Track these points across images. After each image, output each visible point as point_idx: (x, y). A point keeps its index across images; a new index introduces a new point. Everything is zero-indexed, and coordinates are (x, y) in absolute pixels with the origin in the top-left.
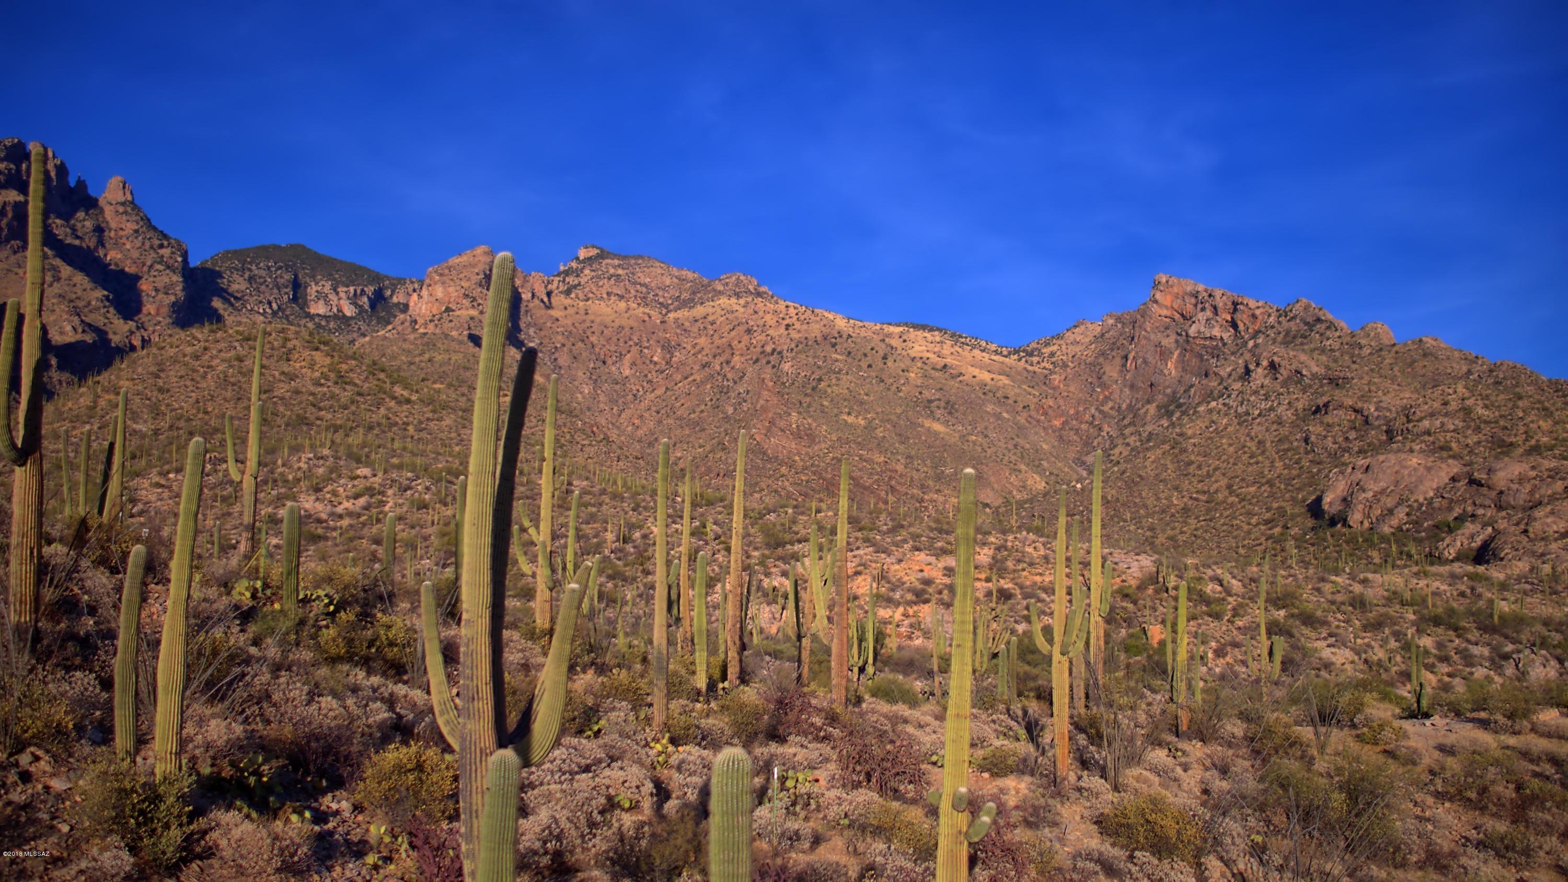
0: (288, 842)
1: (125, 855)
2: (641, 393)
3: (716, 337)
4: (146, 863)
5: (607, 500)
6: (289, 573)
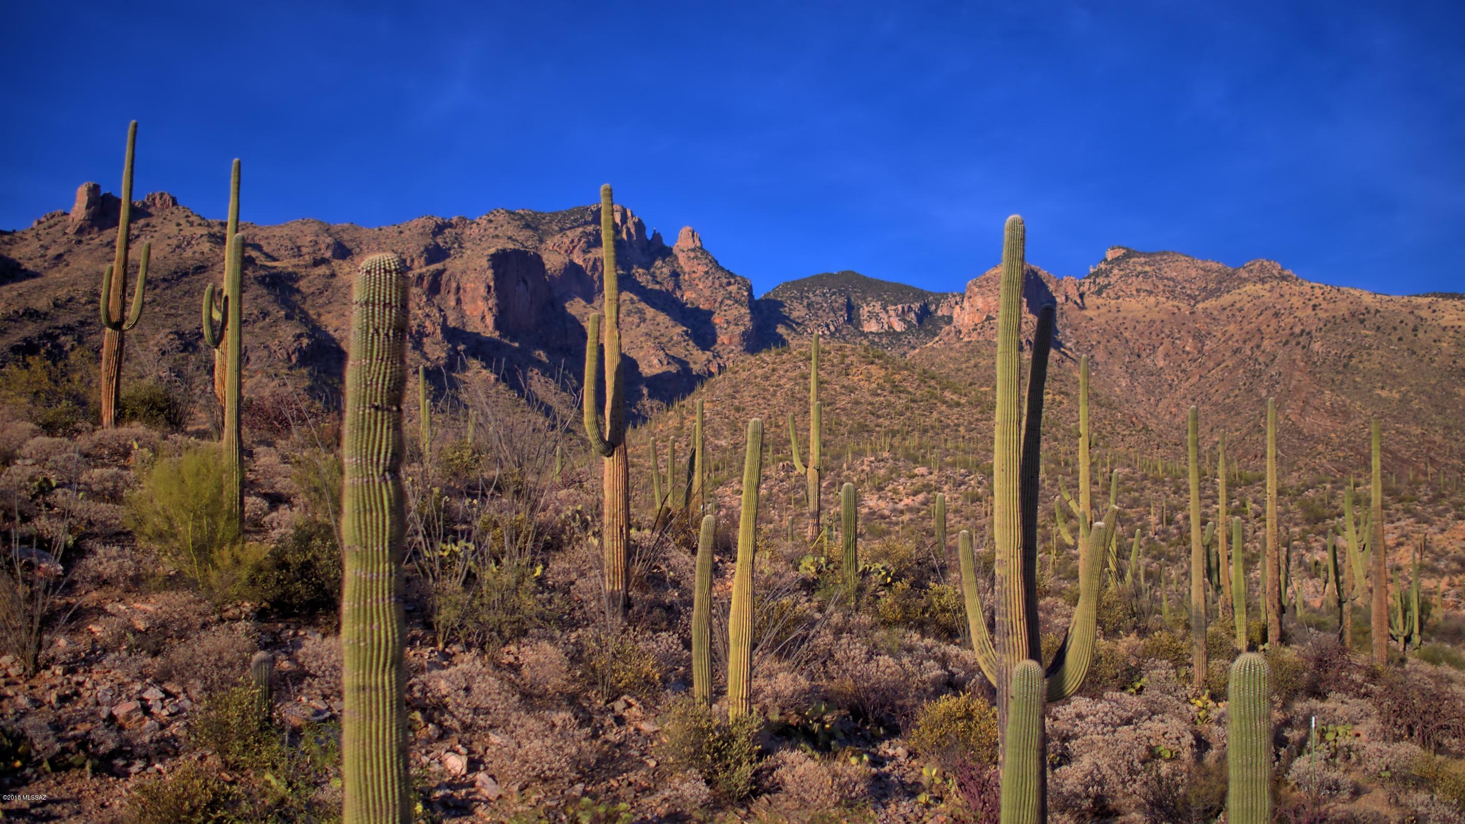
0: (846, 779)
1: (702, 785)
2: (1176, 382)
3: (1245, 323)
4: (721, 795)
5: (1149, 485)
6: (848, 547)
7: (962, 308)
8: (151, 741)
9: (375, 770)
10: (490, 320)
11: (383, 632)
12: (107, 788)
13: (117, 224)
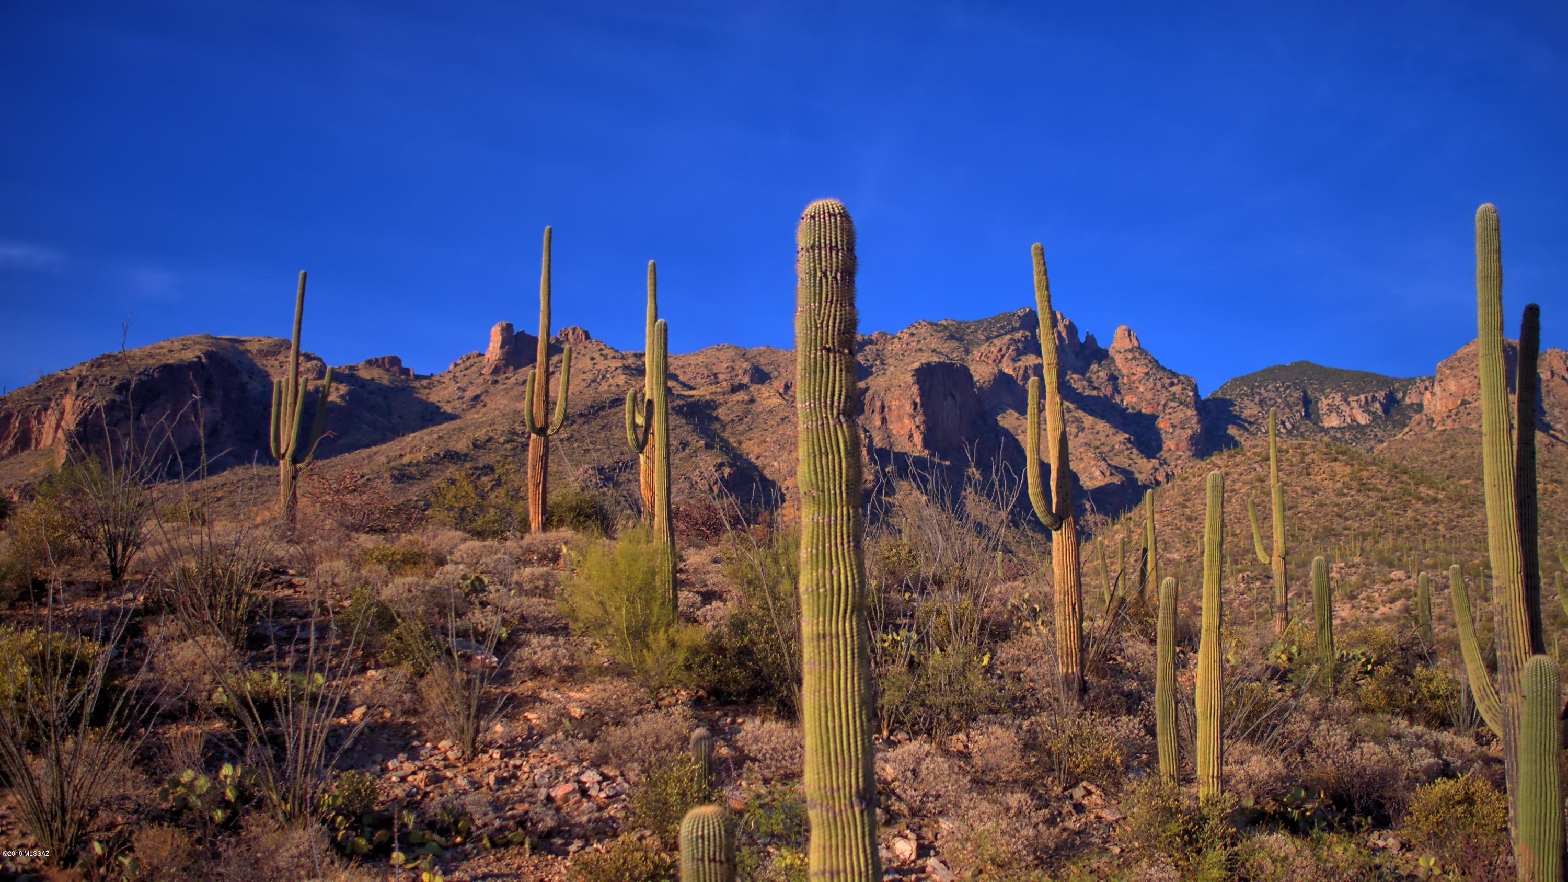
6: (1322, 627)
7: (1433, 394)
8: (589, 821)
9: (837, 721)
10: (918, 439)
11: (842, 577)
12: (546, 866)
13: (534, 360)
